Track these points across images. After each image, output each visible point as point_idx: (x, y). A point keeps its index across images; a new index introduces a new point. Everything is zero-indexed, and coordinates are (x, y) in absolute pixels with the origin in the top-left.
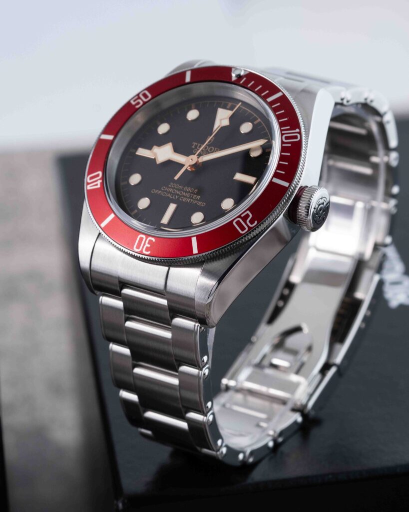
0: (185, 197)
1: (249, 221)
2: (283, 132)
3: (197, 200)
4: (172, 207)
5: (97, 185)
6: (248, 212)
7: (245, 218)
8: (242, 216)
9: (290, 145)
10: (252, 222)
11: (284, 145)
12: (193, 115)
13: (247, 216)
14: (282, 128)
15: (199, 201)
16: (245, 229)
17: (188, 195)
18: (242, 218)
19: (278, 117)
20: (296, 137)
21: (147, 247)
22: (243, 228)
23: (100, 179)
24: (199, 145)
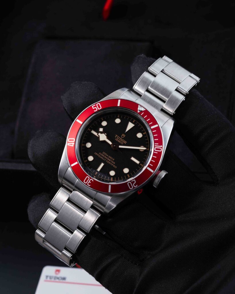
0: (108, 161)
1: (134, 184)
2: (155, 146)
3: (113, 164)
4: (102, 165)
5: (72, 145)
6: (134, 180)
7: (133, 182)
8: (132, 181)
9: (157, 153)
10: (135, 185)
11: (155, 152)
12: (118, 121)
13: (134, 182)
14: (155, 144)
15: (114, 165)
16: (132, 187)
17: (110, 160)
18: (132, 182)
19: (155, 138)
20: (160, 149)
21: (89, 183)
22: (131, 187)
23: (74, 142)
24: (118, 137)
